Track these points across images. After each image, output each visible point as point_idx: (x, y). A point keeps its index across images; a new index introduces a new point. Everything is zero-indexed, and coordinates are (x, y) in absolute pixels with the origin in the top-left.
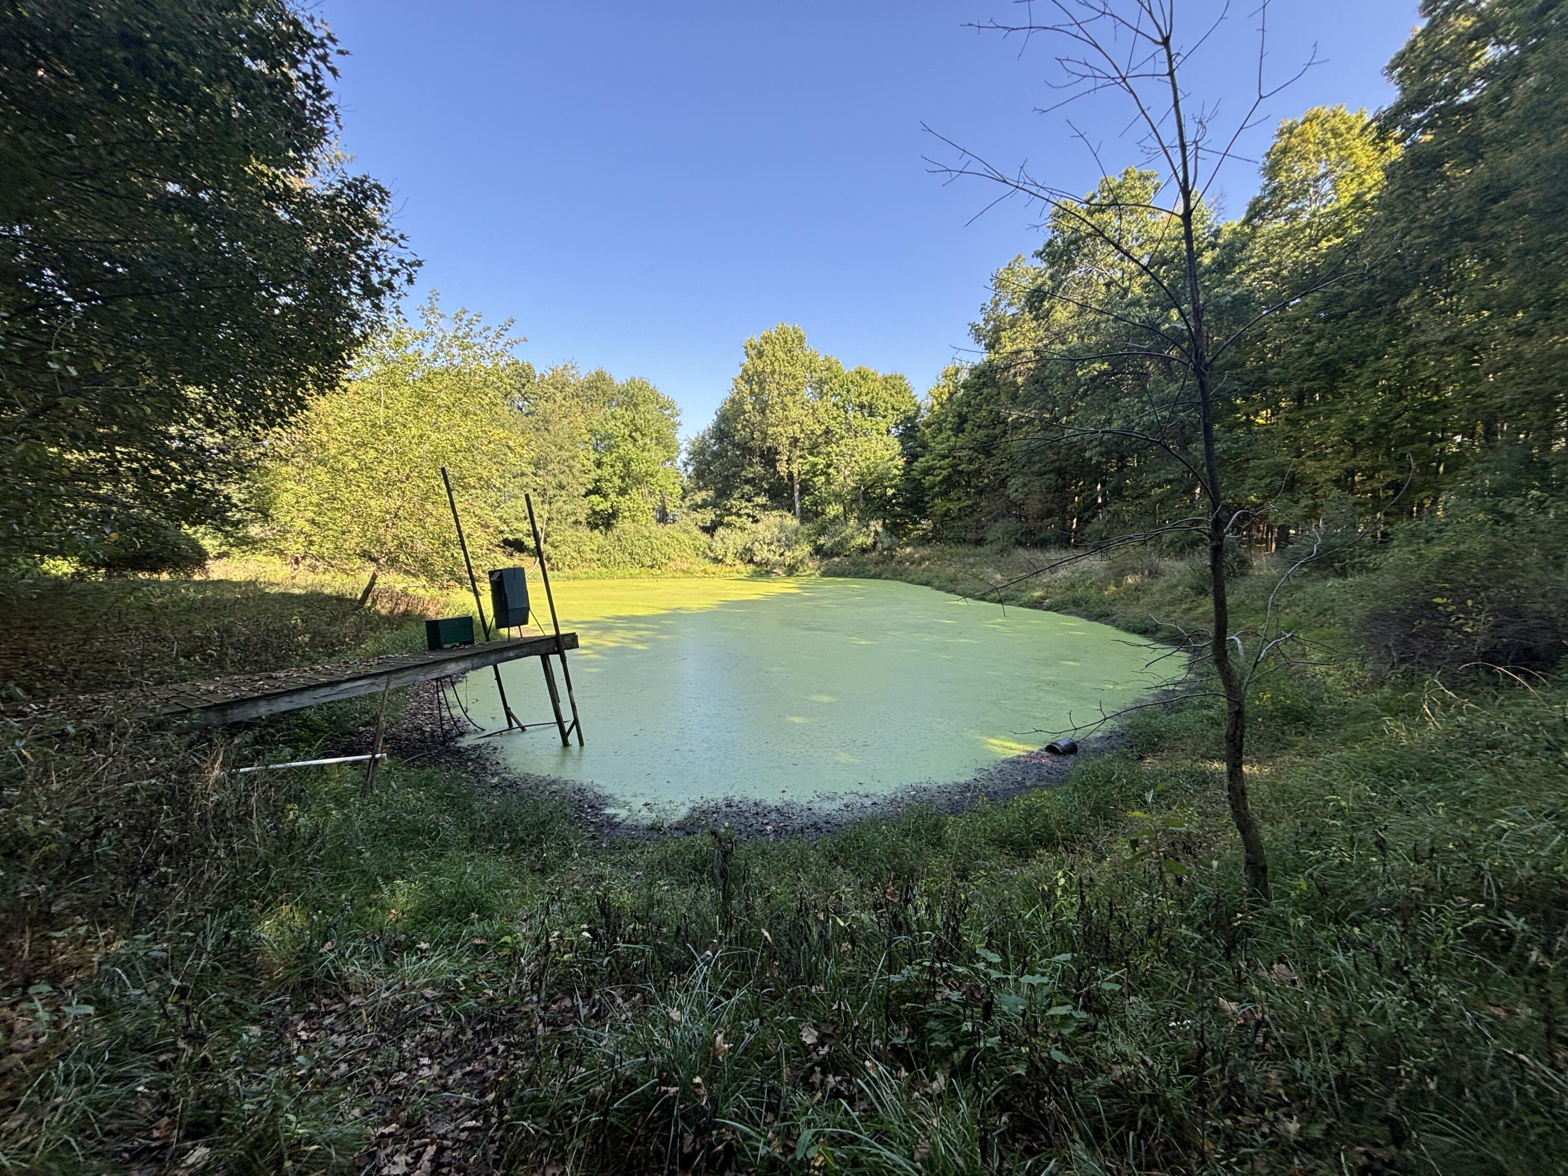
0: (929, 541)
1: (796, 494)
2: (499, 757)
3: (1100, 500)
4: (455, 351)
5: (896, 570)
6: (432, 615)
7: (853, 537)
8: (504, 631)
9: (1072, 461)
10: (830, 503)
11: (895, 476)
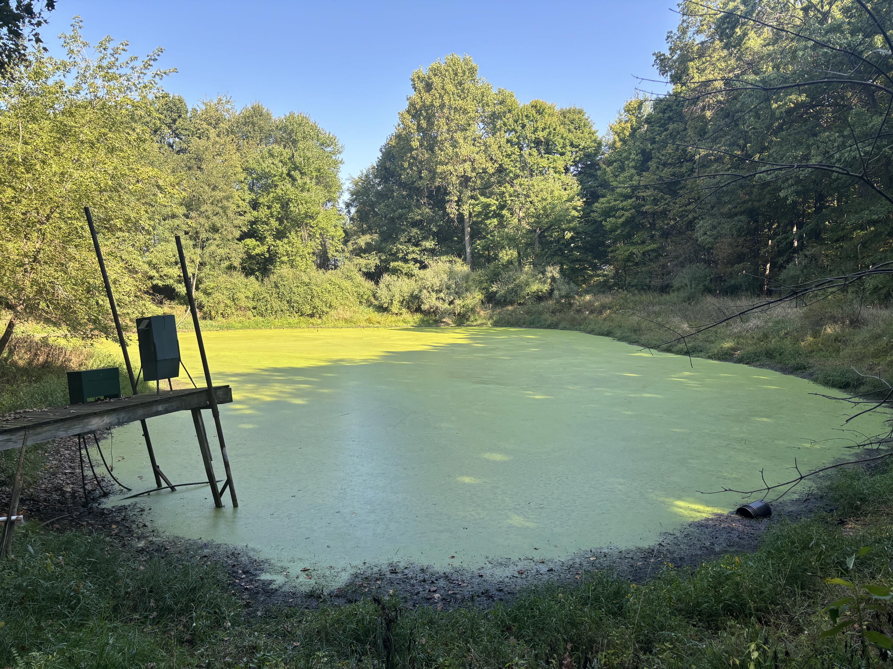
0: (610, 288)
1: (467, 238)
2: (146, 519)
3: (796, 244)
4: (99, 82)
5: (574, 319)
6: (74, 365)
7: (527, 284)
8: (153, 384)
9: (765, 202)
10: (503, 247)
11: (574, 218)
